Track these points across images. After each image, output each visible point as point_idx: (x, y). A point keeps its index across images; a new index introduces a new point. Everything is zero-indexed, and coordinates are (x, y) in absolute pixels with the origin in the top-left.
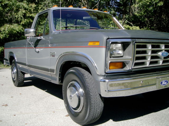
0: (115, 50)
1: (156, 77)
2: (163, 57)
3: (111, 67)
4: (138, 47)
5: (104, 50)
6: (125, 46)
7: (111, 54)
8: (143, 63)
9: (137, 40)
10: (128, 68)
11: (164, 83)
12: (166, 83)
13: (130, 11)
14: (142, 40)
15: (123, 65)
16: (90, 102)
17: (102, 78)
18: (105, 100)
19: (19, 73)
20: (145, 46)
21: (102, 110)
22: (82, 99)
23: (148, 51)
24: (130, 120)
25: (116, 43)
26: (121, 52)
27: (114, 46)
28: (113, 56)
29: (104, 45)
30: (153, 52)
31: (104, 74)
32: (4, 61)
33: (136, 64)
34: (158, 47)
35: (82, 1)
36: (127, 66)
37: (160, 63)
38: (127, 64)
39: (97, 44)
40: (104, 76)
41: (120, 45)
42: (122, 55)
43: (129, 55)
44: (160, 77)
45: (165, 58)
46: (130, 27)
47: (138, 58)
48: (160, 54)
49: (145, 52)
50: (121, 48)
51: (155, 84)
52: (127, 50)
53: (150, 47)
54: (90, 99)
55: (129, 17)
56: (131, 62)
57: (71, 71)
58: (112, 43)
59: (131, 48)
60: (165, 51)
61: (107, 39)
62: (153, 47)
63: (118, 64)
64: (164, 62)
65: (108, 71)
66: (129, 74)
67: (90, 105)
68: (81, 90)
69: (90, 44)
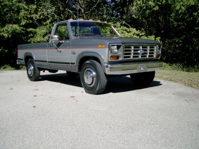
0: (113, 49)
1: (136, 65)
2: (141, 54)
3: (111, 59)
4: (126, 47)
5: (107, 49)
6: (119, 47)
7: (111, 52)
8: (129, 57)
9: (125, 44)
10: (120, 59)
11: (142, 69)
12: (143, 69)
13: (127, 11)
14: (128, 44)
15: (118, 57)
16: (100, 79)
17: (106, 64)
18: (108, 76)
19: (36, 69)
20: (130, 48)
21: (106, 84)
22: (95, 79)
23: (131, 50)
24: (123, 93)
25: (114, 46)
26: (116, 51)
27: (112, 48)
28: (112, 52)
29: (108, 47)
30: (134, 51)
31: (107, 62)
32: (17, 60)
33: (125, 57)
34: (139, 47)
35: (79, 1)
36: (120, 58)
37: (139, 57)
38: (120, 57)
39: (104, 46)
40: (108, 63)
41: (116, 47)
42: (117, 52)
43: (121, 52)
44: (139, 65)
45: (142, 54)
46: (127, 29)
47: (126, 54)
48: (139, 52)
49: (130, 51)
50: (116, 49)
51: (136, 69)
52: (120, 49)
53: (133, 48)
54: (100, 77)
55: (126, 17)
56: (122, 56)
57: (88, 62)
58: (112, 46)
59: (121, 48)
60: (142, 50)
61: (109, 44)
62: (134, 47)
63: (115, 57)
64: (142, 57)
65: (109, 60)
66: (121, 62)
67: (100, 80)
68: (94, 73)
69: (100, 46)
